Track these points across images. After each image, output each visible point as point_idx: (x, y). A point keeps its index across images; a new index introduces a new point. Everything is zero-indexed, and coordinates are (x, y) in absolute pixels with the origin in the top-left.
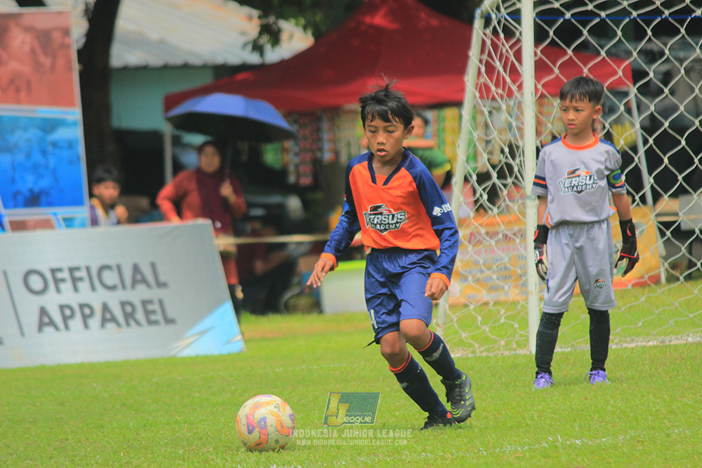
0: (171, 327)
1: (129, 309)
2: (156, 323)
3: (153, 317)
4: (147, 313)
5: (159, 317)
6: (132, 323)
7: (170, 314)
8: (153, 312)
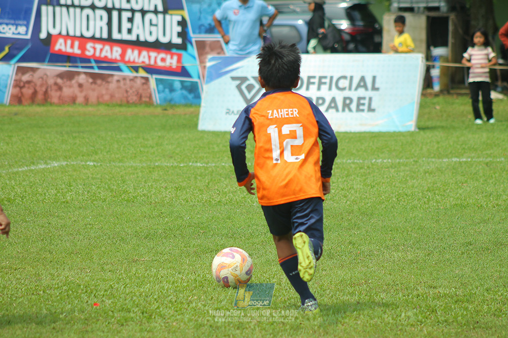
0: (371, 114)
1: (348, 102)
2: (363, 110)
3: (361, 107)
4: (359, 105)
5: (366, 108)
6: (347, 110)
7: (373, 106)
8: (363, 104)
